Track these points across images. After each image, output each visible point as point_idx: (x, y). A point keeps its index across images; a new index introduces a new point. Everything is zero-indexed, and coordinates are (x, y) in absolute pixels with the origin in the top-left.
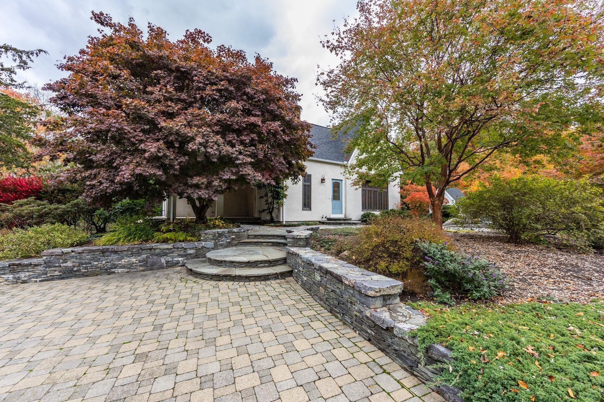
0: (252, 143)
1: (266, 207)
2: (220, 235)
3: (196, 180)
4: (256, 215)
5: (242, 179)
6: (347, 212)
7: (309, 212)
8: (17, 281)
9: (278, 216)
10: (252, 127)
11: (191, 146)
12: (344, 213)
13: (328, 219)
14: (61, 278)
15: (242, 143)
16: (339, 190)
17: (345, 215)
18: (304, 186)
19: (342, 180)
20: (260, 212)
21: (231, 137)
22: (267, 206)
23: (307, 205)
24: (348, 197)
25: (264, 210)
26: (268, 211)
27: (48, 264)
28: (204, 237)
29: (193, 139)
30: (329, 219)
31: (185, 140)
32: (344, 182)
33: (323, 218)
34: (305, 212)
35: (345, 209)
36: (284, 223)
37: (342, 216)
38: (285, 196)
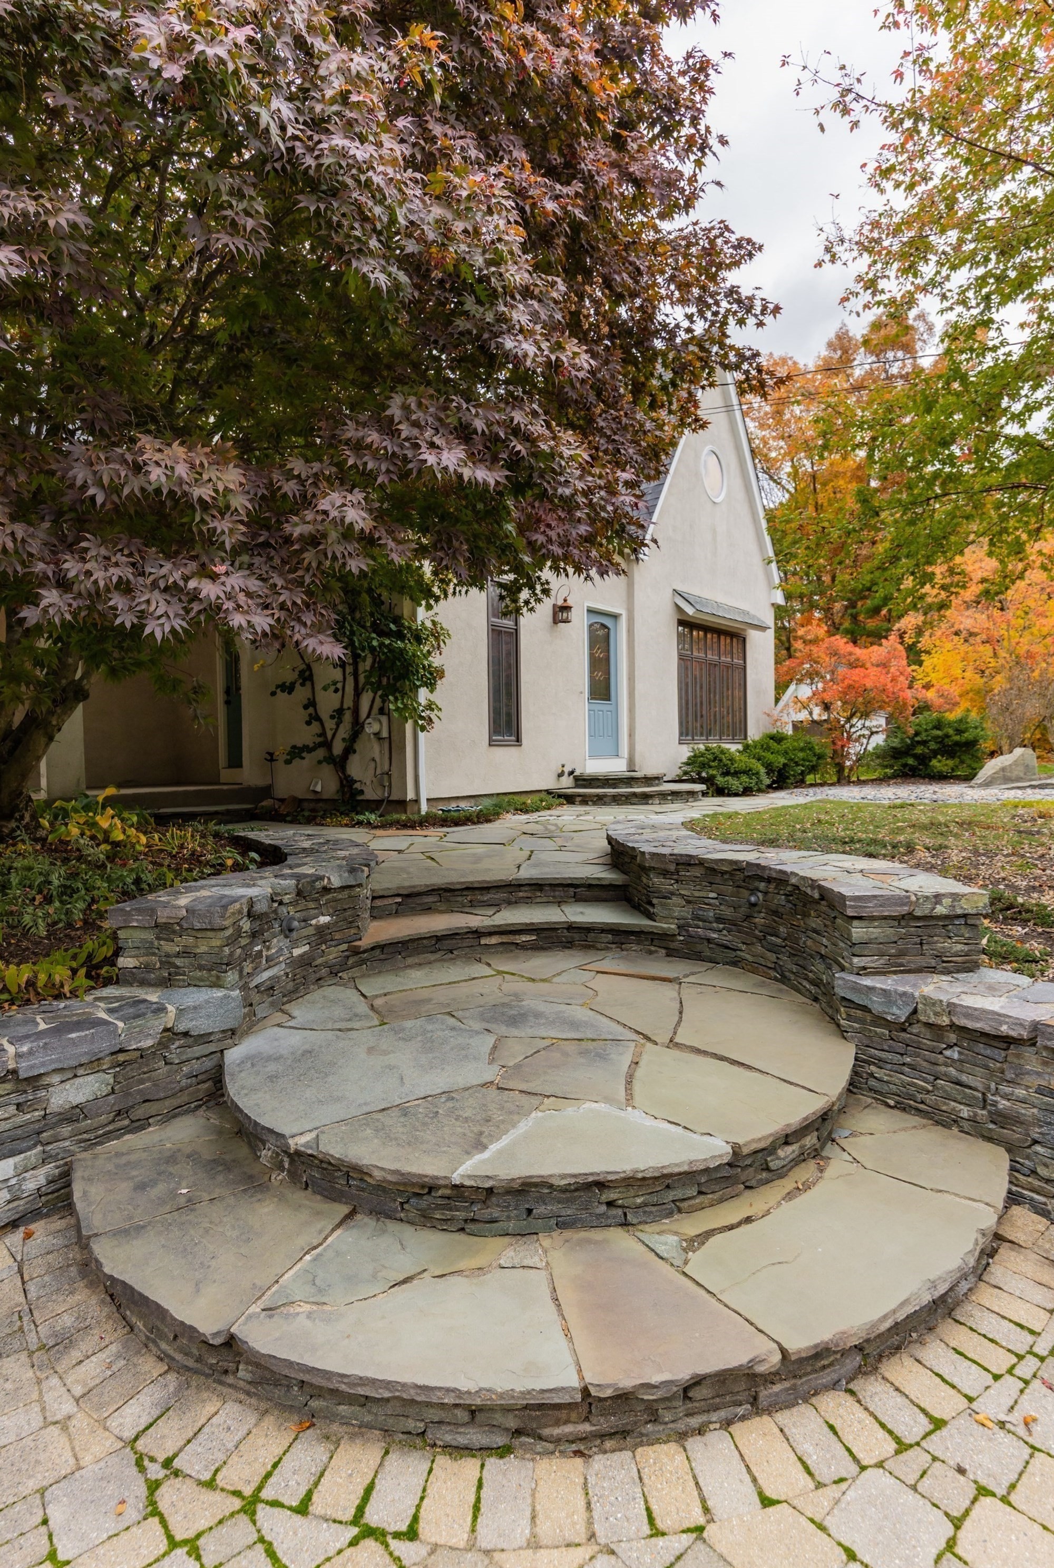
1: (306, 737)
6: (638, 748)
7: (513, 751)
12: (625, 751)
13: (577, 779)
16: (607, 659)
17: (631, 762)
18: (495, 633)
19: (615, 617)
20: (274, 761)
22: (315, 727)
23: (505, 719)
24: (639, 687)
25: (293, 753)
26: (321, 753)
28: (149, 949)
30: (582, 781)
32: (623, 621)
33: (561, 775)
34: (501, 753)
35: (631, 735)
36: (424, 808)
37: (616, 766)
38: (432, 678)
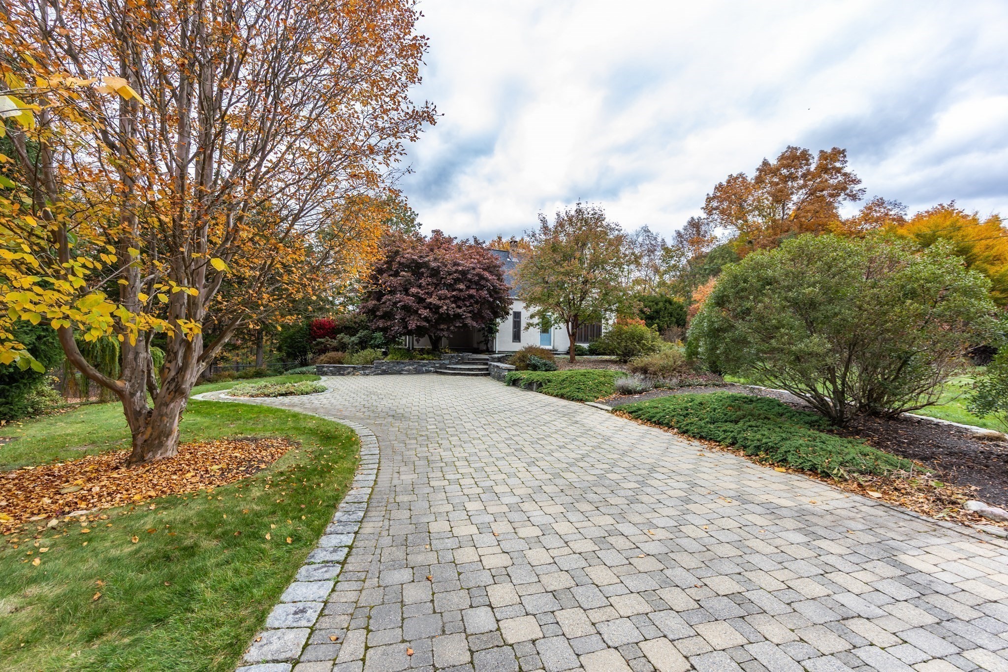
0: (471, 305)
1: (483, 339)
2: (452, 357)
3: (442, 326)
4: (475, 346)
5: (465, 325)
6: (556, 344)
7: (518, 343)
8: (365, 374)
9: (492, 347)
10: (471, 296)
11: (441, 310)
12: (552, 344)
14: (381, 374)
15: (465, 305)
17: (554, 347)
18: (515, 322)
20: (478, 343)
21: (460, 303)
23: (517, 337)
25: (481, 342)
26: (484, 342)
27: (377, 367)
29: (442, 307)
31: (438, 307)
34: (515, 344)
35: (554, 341)
36: (497, 352)
37: (550, 348)
38: (497, 331)
